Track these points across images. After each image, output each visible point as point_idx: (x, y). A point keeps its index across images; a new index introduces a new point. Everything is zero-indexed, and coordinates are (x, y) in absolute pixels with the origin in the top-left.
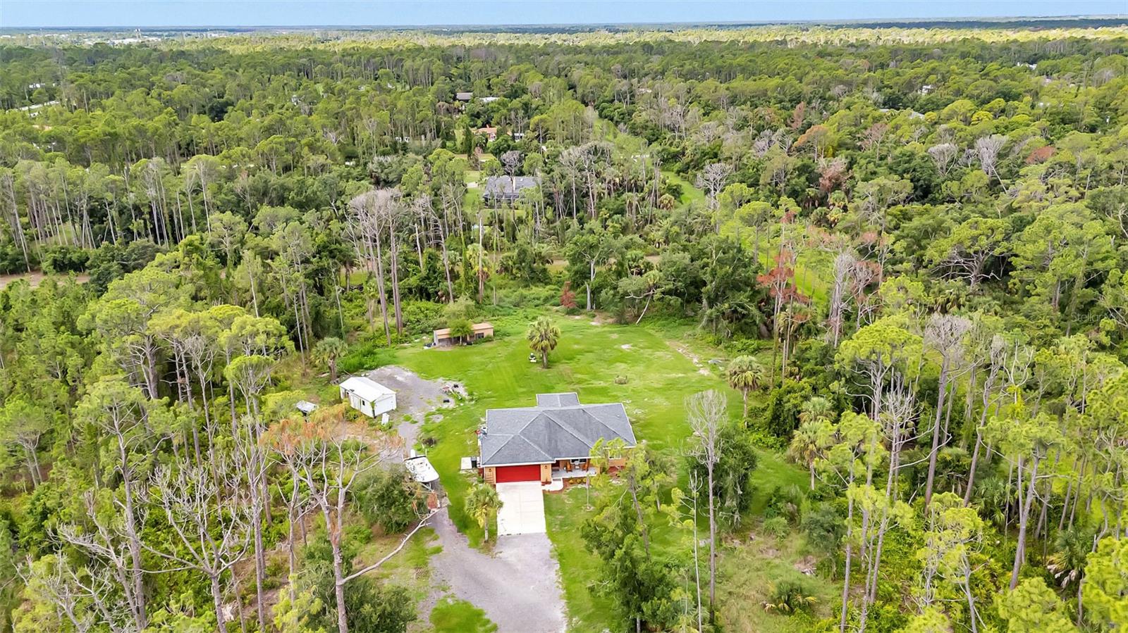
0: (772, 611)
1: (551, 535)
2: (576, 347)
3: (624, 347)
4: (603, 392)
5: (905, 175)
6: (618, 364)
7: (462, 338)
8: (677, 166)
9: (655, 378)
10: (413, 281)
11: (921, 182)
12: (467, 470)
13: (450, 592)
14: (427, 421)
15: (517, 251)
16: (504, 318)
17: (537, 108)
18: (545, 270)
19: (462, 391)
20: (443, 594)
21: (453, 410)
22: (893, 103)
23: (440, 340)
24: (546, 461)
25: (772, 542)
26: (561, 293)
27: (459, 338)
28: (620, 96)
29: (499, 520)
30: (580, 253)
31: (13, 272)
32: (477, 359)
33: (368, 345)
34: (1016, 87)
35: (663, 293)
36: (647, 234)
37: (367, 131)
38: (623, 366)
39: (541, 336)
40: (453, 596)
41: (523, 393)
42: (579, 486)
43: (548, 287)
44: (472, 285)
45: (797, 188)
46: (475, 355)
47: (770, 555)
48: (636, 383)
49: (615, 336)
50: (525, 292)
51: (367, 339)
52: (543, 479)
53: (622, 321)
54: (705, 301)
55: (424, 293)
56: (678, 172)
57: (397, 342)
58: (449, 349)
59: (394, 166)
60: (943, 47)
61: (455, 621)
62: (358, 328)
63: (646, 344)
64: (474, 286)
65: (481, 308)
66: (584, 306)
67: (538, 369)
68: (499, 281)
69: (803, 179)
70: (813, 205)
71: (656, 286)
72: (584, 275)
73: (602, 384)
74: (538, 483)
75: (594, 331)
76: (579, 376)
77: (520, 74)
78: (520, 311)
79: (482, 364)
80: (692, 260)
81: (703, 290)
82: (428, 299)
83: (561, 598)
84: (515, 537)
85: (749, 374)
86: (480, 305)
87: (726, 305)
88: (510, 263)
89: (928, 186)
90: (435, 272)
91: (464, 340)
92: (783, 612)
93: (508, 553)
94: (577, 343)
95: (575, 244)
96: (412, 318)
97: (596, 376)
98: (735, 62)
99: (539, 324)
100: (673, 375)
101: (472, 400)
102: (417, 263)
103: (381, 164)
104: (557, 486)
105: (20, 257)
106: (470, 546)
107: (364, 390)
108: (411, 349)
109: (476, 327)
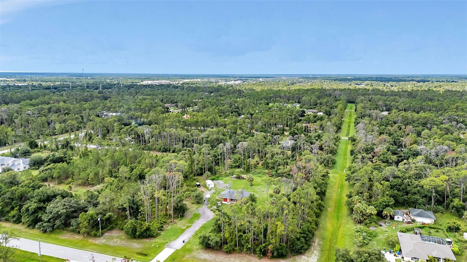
24: (228, 198)
27: (238, 177)
32: (239, 182)
33: (219, 176)
38: (267, 189)
39: (249, 178)
40: (198, 212)
44: (248, 167)
52: (228, 201)
57: (225, 176)
58: (235, 179)
61: (196, 215)
66: (273, 176)
67: (249, 186)
72: (274, 168)
96: (232, 172)
107: (209, 182)
108: (227, 178)
109: (243, 176)
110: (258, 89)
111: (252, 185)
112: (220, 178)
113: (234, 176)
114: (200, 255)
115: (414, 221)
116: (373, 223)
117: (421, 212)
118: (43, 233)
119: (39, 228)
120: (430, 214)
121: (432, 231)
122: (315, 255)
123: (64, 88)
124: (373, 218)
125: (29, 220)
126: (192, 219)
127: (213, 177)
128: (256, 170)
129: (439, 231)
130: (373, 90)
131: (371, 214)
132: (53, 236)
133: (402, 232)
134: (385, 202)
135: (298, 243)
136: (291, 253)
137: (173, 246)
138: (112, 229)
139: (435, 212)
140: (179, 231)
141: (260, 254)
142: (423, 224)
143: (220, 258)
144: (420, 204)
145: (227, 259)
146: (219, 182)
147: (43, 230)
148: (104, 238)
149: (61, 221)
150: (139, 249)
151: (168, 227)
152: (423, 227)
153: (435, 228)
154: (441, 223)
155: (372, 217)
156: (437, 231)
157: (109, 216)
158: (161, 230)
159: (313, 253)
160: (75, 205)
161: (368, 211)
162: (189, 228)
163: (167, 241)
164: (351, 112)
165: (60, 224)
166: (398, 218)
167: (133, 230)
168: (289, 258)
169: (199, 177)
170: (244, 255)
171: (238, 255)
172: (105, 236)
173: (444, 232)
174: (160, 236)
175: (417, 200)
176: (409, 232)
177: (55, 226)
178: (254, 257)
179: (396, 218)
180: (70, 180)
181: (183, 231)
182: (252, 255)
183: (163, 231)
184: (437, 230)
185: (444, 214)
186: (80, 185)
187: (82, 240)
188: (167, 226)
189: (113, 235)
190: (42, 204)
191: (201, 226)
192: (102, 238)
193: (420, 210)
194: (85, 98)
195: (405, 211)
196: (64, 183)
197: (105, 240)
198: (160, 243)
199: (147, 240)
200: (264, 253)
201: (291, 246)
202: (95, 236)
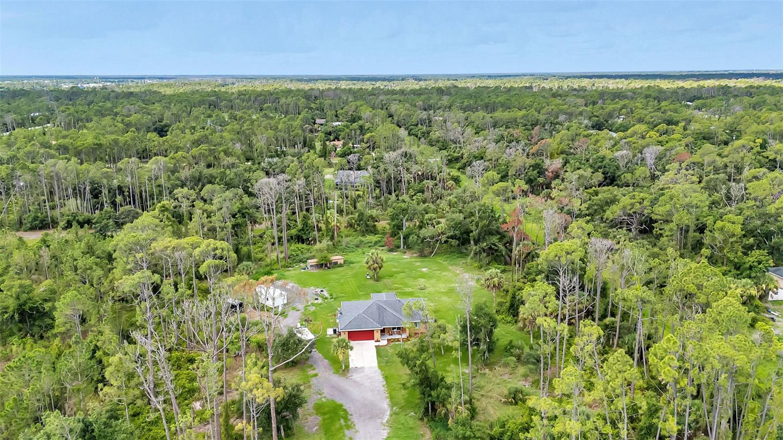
0: (505, 403)
1: (380, 367)
2: (394, 269)
3: (424, 270)
4: (411, 294)
5: (599, 170)
6: (420, 279)
7: (325, 264)
8: (458, 165)
9: (442, 287)
10: (294, 232)
11: (609, 174)
12: (330, 335)
13: (323, 396)
14: (306, 310)
15: (357, 214)
16: (349, 254)
17: (368, 129)
18: (375, 225)
19: (326, 294)
20: (320, 396)
21: (321, 304)
22: (598, 127)
23: (311, 266)
24: (377, 328)
25: (507, 370)
26: (385, 239)
27: (322, 264)
28: (422, 122)
29: (350, 360)
30: (397, 215)
31: (41, 228)
32: (335, 276)
33: (268, 269)
34: (676, 117)
35: (448, 238)
36: (438, 205)
37: (260, 142)
38: (423, 280)
39: (373, 261)
40: (325, 397)
41: (363, 295)
42: (397, 343)
43: (377, 236)
44: (330, 234)
45: (531, 177)
46: (333, 275)
47: (506, 377)
48: (431, 289)
49: (418, 264)
50: (363, 239)
51: (267, 266)
52: (376, 338)
53: (422, 255)
54: (472, 242)
55: (300, 239)
56: (459, 169)
57: (285, 267)
58: (316, 271)
59: (279, 164)
60: (634, 91)
61: (327, 409)
62: (260, 260)
63: (437, 268)
64: (331, 233)
65: (335, 248)
66: (399, 247)
67: (372, 282)
68: (346, 233)
69: (535, 172)
70: (542, 188)
71: (443, 233)
72: (399, 227)
73: (411, 290)
74: (373, 341)
75: (406, 260)
76: (396, 285)
77: (357, 108)
78: (360, 250)
79: (337, 279)
80: (465, 218)
81: (471, 235)
82: (303, 243)
83: (387, 398)
84: (359, 368)
85: (496, 279)
86: (335, 247)
87: (485, 244)
88: (353, 221)
89: (614, 177)
90: (307, 227)
91: (326, 265)
92: (511, 403)
93: (356, 377)
94: (395, 268)
95: (394, 208)
96: (294, 253)
97: (406, 285)
98: (497, 101)
99: (372, 254)
100: (453, 285)
101: (332, 298)
102: (296, 221)
103: (269, 163)
104: (385, 342)
105: (46, 219)
106: (334, 373)
109: (333, 258)
112: (277, 274)
113: (311, 262)
124: (756, 306)
126: (326, 429)
131: (751, 297)
134: (761, 262)
155: (755, 303)
179: (771, 296)
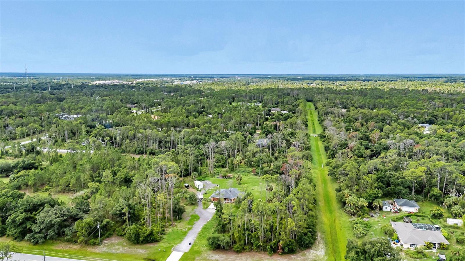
3: (260, 183)
9: (261, 190)
19: (218, 186)
21: (214, 189)
23: (220, 177)
26: (253, 170)
27: (224, 177)
33: (205, 176)
39: (238, 177)
40: (195, 213)
46: (226, 181)
57: (211, 176)
61: (194, 216)
64: (233, 166)
65: (232, 171)
66: (258, 174)
72: (259, 166)
75: (257, 179)
85: (269, 187)
93: (208, 210)
94: (250, 181)
96: (217, 172)
99: (238, 174)
105: (143, 151)
106: (202, 208)
107: (198, 183)
108: (214, 178)
109: (229, 175)
110: (217, 88)
111: (240, 184)
112: (207, 178)
113: (221, 175)
114: (210, 256)
115: (400, 210)
116: (366, 215)
117: (406, 202)
118: (34, 245)
119: (29, 240)
120: (413, 202)
121: (419, 218)
122: (322, 248)
123: (7, 89)
124: (365, 210)
125: (16, 232)
126: (190, 220)
127: (199, 178)
128: (240, 169)
129: (425, 218)
130: (326, 89)
131: (363, 206)
132: (45, 247)
133: (394, 221)
134: (375, 194)
135: (306, 237)
136: (300, 248)
137: (180, 249)
138: (110, 236)
139: (417, 201)
140: (182, 234)
141: (271, 251)
142: (409, 212)
143: (231, 258)
144: (404, 194)
145: (238, 259)
146: (206, 183)
147: (33, 242)
148: (104, 246)
149: (54, 230)
150: (145, 254)
151: (169, 231)
152: (410, 216)
153: (420, 216)
154: (424, 211)
155: (364, 208)
156: (423, 219)
157: (107, 222)
158: (163, 234)
159: (319, 246)
160: (67, 213)
161: (360, 203)
162: (191, 230)
163: (172, 244)
164: (310, 110)
165: (54, 234)
166: (386, 208)
167: (135, 235)
168: (298, 253)
169: (186, 179)
170: (254, 253)
171: (248, 253)
172: (105, 244)
173: (429, 219)
174: (164, 240)
175: (401, 190)
176: (399, 221)
177: (48, 237)
178: (264, 254)
179: (384, 209)
180: (47, 187)
181: (185, 234)
182: (262, 252)
183: (165, 234)
184: (423, 217)
185: (424, 202)
186: (59, 192)
187: (79, 250)
188: (167, 229)
189: (113, 242)
190: (29, 215)
191: (202, 227)
192: (101, 246)
193: (405, 200)
194: (37, 99)
195: (390, 201)
196: (41, 190)
197: (105, 248)
198: (166, 247)
199: (151, 245)
200: (274, 250)
201: (299, 241)
202: (94, 244)
